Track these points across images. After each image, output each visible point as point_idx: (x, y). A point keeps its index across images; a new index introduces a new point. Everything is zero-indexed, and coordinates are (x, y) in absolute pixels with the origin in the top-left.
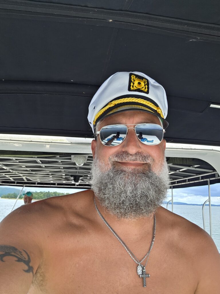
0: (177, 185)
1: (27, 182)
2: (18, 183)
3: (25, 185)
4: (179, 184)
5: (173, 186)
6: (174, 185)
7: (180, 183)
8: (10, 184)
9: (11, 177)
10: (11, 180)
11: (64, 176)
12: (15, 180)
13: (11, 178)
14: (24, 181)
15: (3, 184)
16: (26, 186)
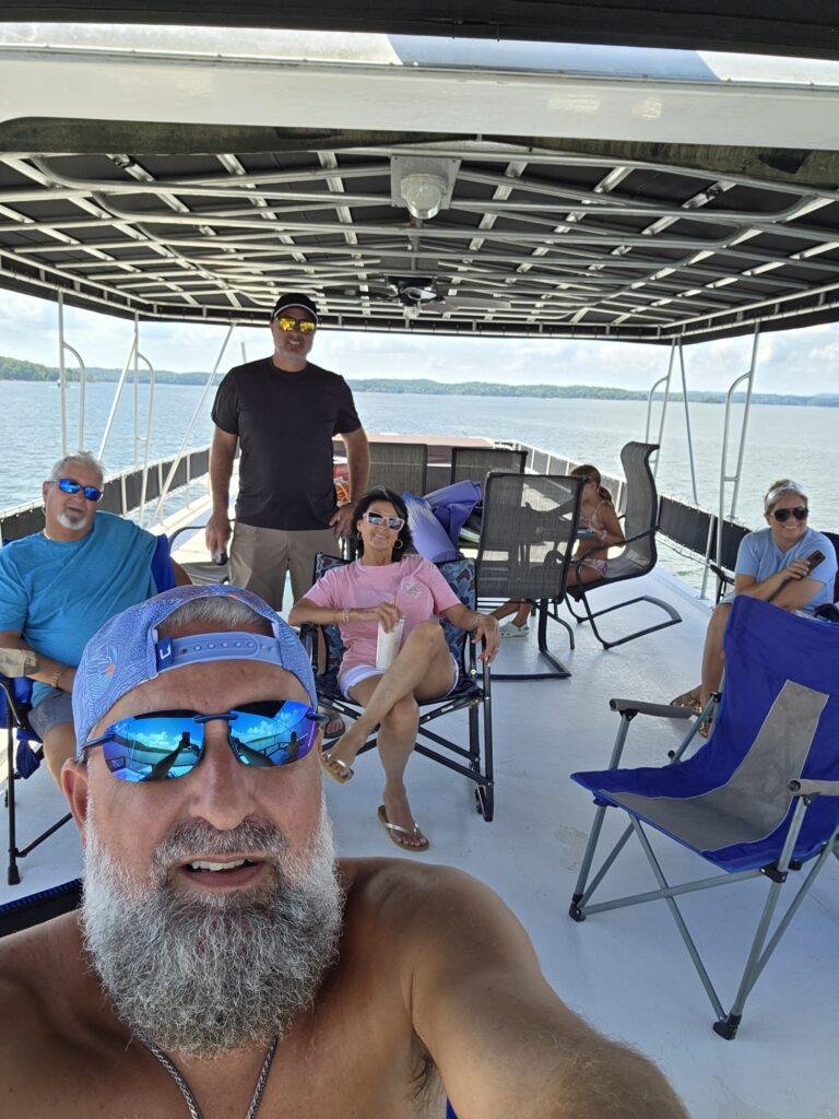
0: (779, 316)
1: (242, 309)
2: (211, 313)
3: (235, 321)
4: (786, 315)
5: (762, 324)
6: (765, 319)
7: (790, 310)
8: (187, 318)
9: (186, 289)
10: (186, 302)
11: (363, 281)
12: (200, 303)
13: (187, 296)
14: (231, 305)
15: (164, 316)
16: (238, 325)
